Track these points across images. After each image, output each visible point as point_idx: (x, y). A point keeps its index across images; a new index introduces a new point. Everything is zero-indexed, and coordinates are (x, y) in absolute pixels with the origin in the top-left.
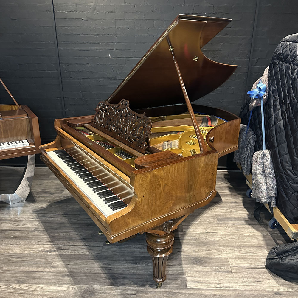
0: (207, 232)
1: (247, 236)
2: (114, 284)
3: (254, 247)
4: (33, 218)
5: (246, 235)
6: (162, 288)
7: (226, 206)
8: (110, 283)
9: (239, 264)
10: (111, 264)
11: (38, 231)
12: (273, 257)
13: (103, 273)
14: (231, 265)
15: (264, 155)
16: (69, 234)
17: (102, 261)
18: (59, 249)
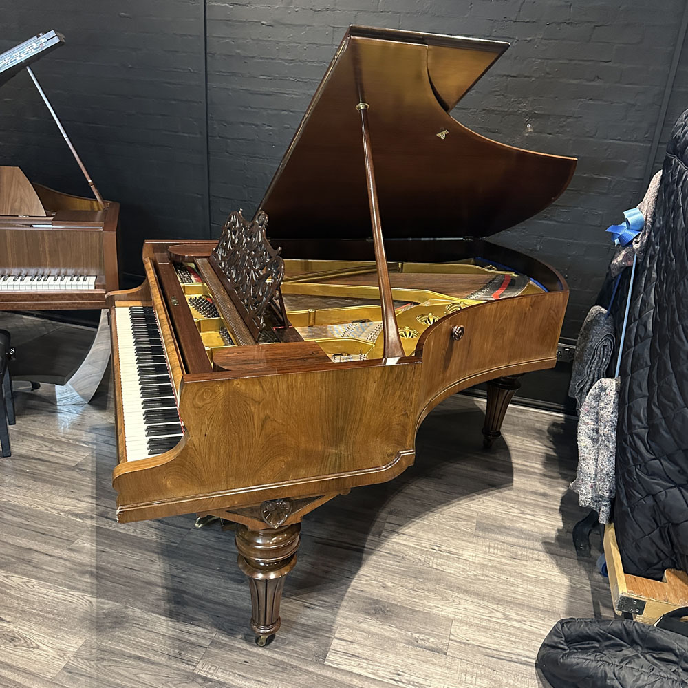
0: (436, 548)
1: (529, 580)
2: (172, 615)
3: (533, 608)
4: (85, 442)
5: (528, 577)
6: (269, 649)
7: (514, 498)
8: (165, 610)
9: (474, 640)
10: (188, 570)
11: (82, 470)
12: (556, 643)
13: (162, 587)
14: (452, 637)
17: (174, 560)
18: (103, 515)
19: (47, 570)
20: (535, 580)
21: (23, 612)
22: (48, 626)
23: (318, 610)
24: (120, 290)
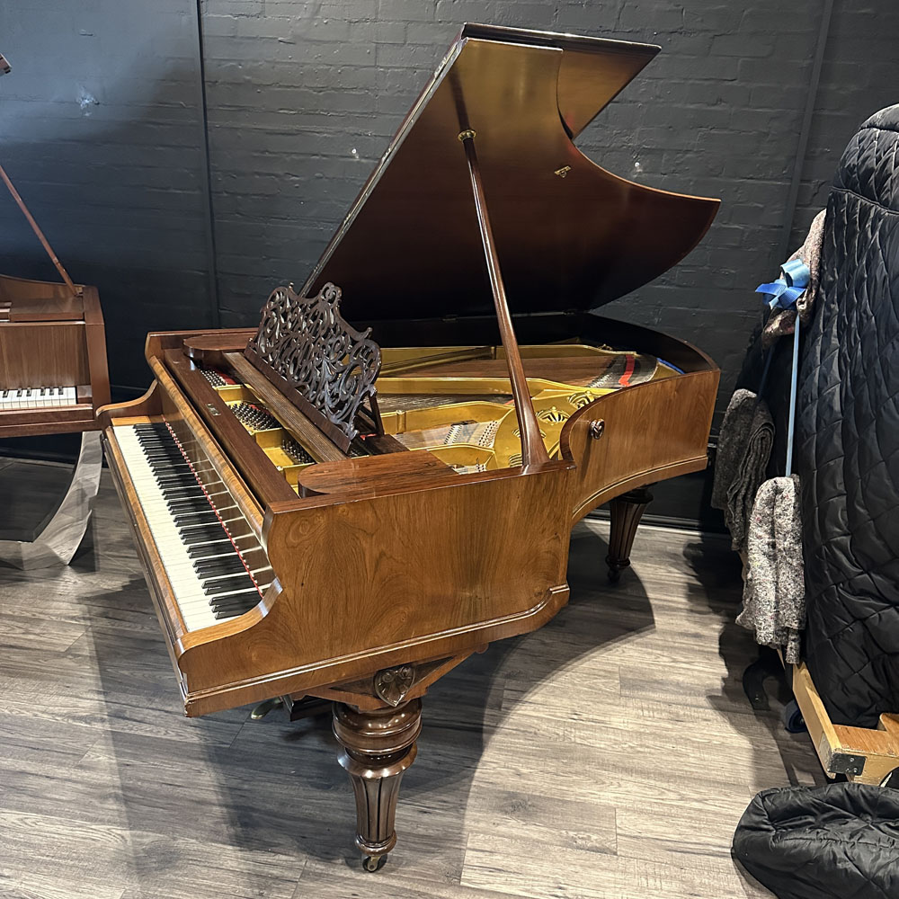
0: (575, 717)
1: (699, 747)
2: (242, 842)
3: (714, 782)
4: (73, 618)
5: (699, 743)
6: (382, 874)
7: (660, 643)
8: (230, 836)
9: (646, 831)
10: (250, 779)
11: (76, 656)
12: (758, 823)
13: (220, 805)
14: (619, 831)
15: (777, 491)
16: (157, 677)
17: (228, 767)
18: (118, 715)
19: (51, 799)
20: (707, 746)
21: (27, 861)
22: (67, 877)
23: (438, 814)
24: (112, 403)
